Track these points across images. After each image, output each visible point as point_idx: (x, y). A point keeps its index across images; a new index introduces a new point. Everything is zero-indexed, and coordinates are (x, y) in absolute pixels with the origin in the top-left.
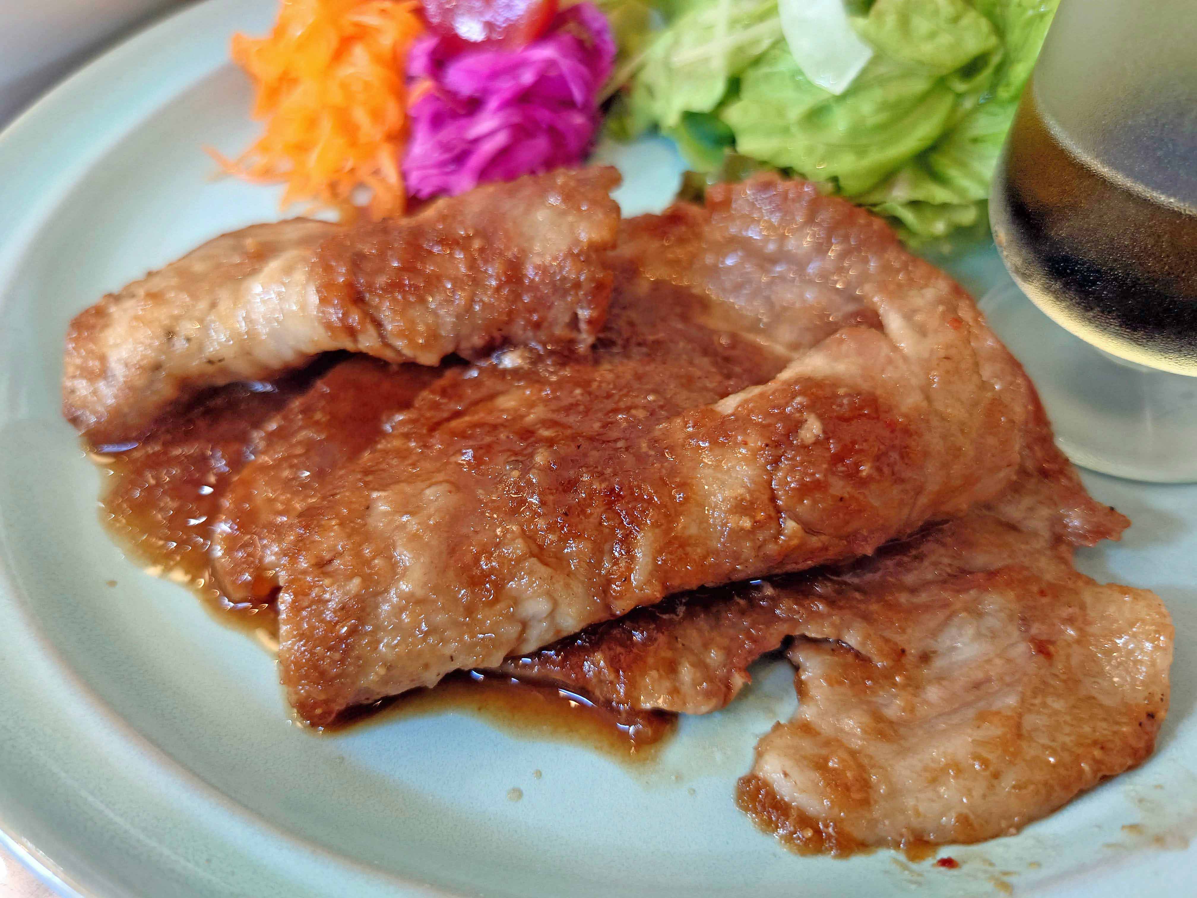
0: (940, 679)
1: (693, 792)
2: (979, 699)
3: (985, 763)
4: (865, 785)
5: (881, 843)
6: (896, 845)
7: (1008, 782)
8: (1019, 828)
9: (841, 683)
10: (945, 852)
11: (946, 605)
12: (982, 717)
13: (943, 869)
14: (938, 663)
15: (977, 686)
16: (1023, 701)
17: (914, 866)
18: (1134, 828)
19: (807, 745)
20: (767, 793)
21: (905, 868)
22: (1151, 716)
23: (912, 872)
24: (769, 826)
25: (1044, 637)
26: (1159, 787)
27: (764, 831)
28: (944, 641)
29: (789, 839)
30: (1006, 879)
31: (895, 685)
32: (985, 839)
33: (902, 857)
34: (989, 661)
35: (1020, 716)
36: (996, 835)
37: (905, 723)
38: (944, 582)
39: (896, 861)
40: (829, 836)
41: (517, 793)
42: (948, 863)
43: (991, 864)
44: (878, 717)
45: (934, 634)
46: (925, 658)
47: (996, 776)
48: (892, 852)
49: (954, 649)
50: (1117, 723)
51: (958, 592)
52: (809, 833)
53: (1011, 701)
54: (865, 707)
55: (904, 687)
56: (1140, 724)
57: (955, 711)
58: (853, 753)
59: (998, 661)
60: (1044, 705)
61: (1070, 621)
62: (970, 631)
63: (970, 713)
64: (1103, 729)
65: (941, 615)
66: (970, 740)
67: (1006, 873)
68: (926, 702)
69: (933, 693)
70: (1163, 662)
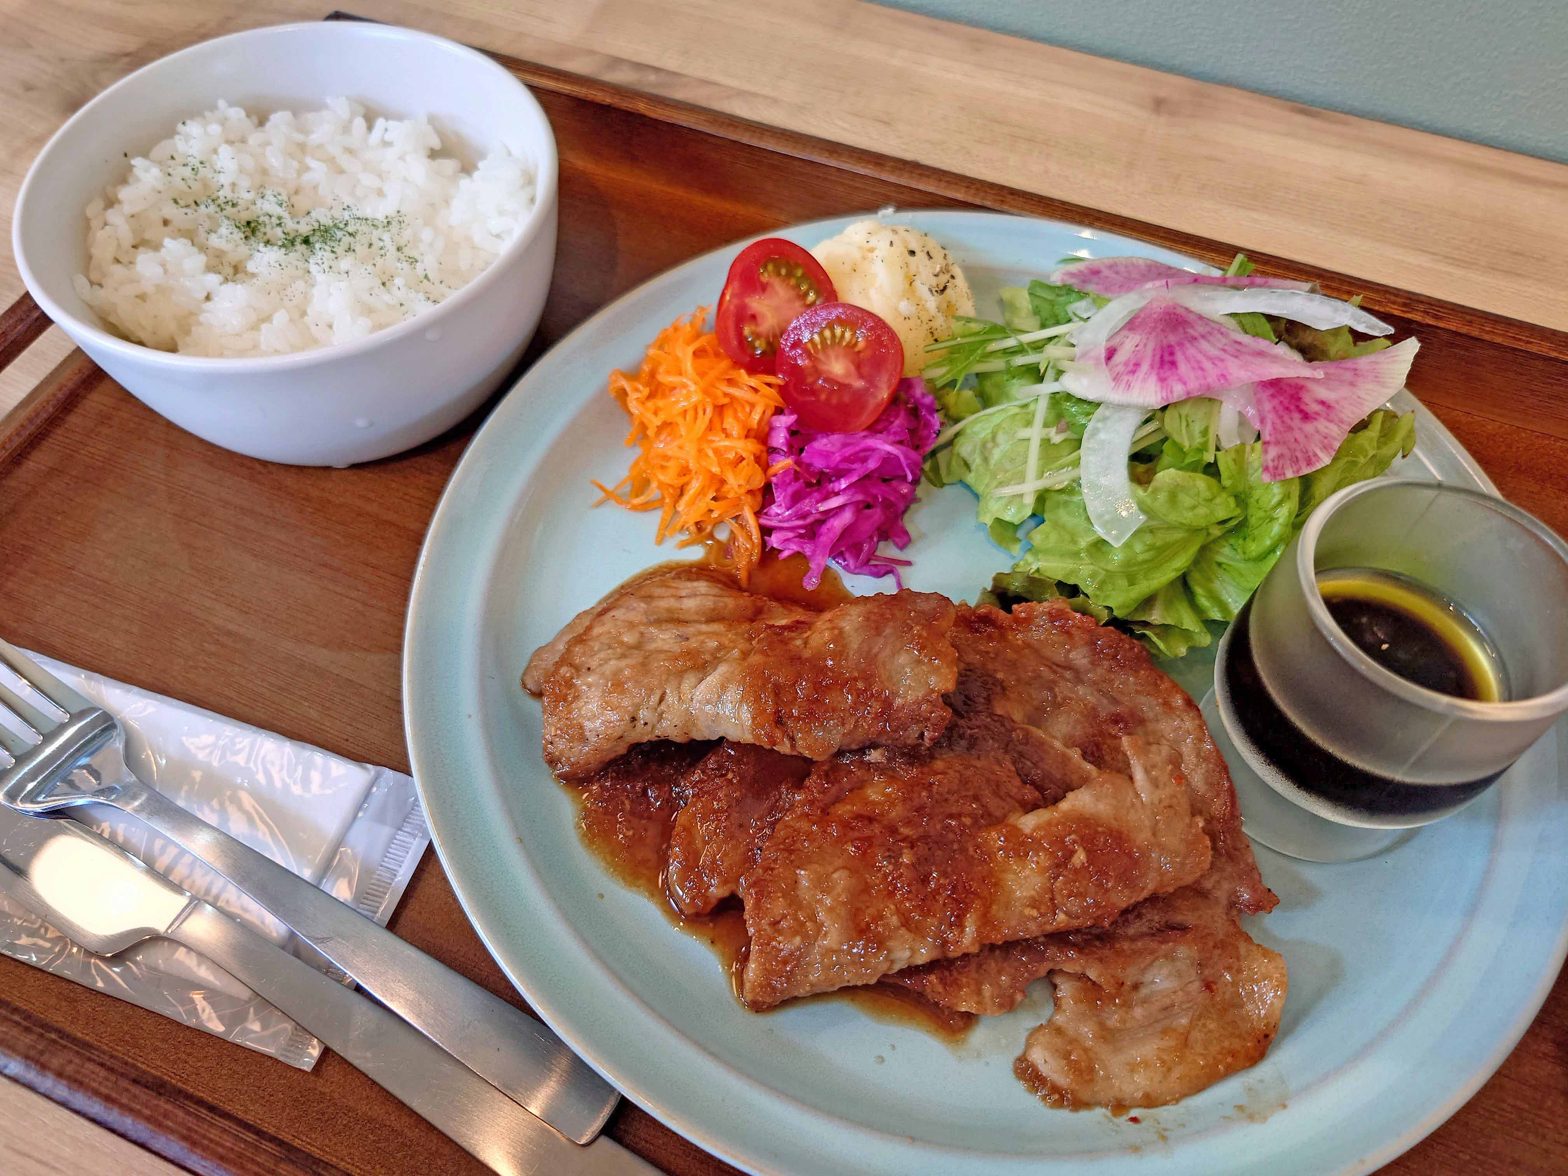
0: (1144, 1001)
1: (987, 1064)
2: (1166, 1018)
3: (1163, 1062)
4: (1091, 1070)
5: (1098, 1104)
6: (1106, 1106)
7: (1177, 1073)
8: (1177, 1101)
9: (1082, 1002)
10: (1134, 1113)
11: (1152, 952)
12: (1165, 1032)
13: (1130, 1123)
14: (1144, 991)
15: (1166, 1009)
16: (1191, 1022)
17: (1116, 1120)
18: (1240, 1108)
19: (1058, 1041)
20: (1033, 1070)
21: (1111, 1121)
22: (1266, 1036)
23: (1114, 1123)
24: (1034, 1089)
25: (1211, 979)
26: (1262, 1081)
27: (1030, 1092)
28: (1148, 977)
29: (1044, 1098)
30: (1163, 1133)
31: (1115, 1005)
32: (1157, 1106)
33: (1109, 1114)
34: (1175, 992)
35: (1189, 1032)
36: (1165, 1103)
37: (1119, 1030)
38: (1153, 935)
39: (1106, 1116)
40: (1068, 1099)
41: (881, 1059)
42: (1134, 1120)
43: (1159, 1123)
44: (1102, 1025)
45: (1143, 971)
46: (1136, 987)
47: (1169, 1070)
48: (1104, 1110)
49: (1153, 982)
50: (1245, 1040)
51: (1162, 943)
52: (1057, 1096)
53: (1184, 1021)
54: (1095, 1019)
55: (1122, 1005)
56: (1259, 1042)
57: (1150, 1025)
58: (1086, 1050)
59: (1180, 993)
60: (1204, 1025)
61: (1229, 969)
62: (1165, 971)
63: (1159, 1027)
64: (1236, 1044)
65: (1149, 959)
66: (1156, 1047)
67: (1165, 1130)
68: (1133, 1018)
69: (1138, 1012)
70: (1278, 1004)
